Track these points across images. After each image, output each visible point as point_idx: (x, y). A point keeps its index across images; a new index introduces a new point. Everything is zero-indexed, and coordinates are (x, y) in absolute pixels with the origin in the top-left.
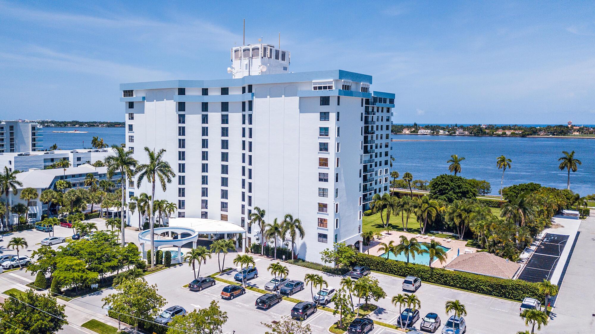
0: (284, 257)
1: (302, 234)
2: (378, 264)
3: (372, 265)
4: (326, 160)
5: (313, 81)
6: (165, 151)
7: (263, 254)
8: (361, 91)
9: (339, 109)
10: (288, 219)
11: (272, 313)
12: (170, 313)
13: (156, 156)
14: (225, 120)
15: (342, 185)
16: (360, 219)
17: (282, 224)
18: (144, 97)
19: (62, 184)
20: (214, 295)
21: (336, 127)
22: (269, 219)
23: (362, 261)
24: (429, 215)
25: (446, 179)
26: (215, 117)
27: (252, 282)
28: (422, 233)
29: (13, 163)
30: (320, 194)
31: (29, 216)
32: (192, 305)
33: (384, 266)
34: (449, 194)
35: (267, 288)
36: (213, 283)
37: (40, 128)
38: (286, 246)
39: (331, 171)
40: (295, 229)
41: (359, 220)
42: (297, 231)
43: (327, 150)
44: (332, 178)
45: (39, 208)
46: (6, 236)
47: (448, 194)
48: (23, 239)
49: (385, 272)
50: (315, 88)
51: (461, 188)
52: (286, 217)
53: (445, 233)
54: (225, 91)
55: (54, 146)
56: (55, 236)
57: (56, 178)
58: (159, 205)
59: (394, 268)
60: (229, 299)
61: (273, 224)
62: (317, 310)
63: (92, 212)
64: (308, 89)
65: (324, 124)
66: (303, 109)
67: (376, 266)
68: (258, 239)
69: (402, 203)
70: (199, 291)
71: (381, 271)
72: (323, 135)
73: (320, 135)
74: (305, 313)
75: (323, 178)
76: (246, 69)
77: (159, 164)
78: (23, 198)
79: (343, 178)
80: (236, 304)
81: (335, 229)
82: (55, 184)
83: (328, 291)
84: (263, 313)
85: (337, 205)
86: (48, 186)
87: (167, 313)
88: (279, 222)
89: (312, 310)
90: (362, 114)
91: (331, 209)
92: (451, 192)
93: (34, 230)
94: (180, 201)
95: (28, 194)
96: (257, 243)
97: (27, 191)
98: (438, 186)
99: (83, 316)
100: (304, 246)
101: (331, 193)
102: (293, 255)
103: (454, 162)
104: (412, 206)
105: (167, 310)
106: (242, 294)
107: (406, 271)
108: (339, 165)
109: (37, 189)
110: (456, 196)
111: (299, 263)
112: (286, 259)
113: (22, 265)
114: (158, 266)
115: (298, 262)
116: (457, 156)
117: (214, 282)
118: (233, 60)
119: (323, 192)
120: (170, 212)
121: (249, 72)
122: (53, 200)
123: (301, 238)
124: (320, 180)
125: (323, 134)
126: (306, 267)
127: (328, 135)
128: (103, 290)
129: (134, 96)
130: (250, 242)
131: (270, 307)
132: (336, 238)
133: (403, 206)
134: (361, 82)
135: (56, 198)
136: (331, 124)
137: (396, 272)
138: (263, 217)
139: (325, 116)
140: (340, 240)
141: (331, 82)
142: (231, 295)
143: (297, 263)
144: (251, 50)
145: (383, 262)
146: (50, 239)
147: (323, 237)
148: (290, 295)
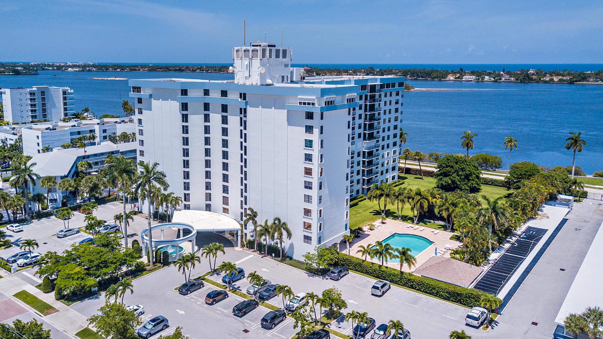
0: (273, 255)
1: (289, 235)
2: (356, 265)
3: (351, 266)
4: (311, 169)
5: (298, 97)
6: (158, 164)
7: (256, 250)
8: (346, 103)
9: (322, 123)
10: (276, 222)
11: (246, 320)
12: (152, 325)
13: (151, 167)
14: (225, 120)
15: (325, 191)
16: (347, 218)
17: (272, 227)
18: (151, 95)
19: (83, 165)
20: (200, 299)
21: (319, 140)
22: (260, 221)
23: (343, 261)
24: (422, 206)
25: (451, 162)
26: (216, 118)
27: (237, 284)
28: (415, 222)
29: (40, 138)
30: (306, 200)
31: (50, 201)
32: (178, 310)
33: (361, 267)
34: (453, 177)
35: (248, 293)
36: (202, 286)
37: (71, 93)
38: (276, 245)
39: (315, 179)
40: (283, 230)
41: (345, 219)
42: (285, 233)
43: (311, 160)
44: (315, 186)
45: (59, 195)
46: (26, 224)
47: (451, 176)
48: (34, 240)
49: (362, 272)
50: (300, 103)
51: (464, 171)
52: (275, 220)
53: (436, 222)
54: (224, 93)
55: (86, 109)
56: (70, 228)
57: (79, 159)
58: (166, 198)
59: (370, 269)
60: (212, 304)
61: (263, 225)
62: (286, 317)
63: (109, 196)
64: (294, 102)
65: (309, 137)
66: (291, 122)
67: (354, 267)
68: (252, 236)
69: (397, 194)
70: (187, 294)
71: (359, 271)
72: (308, 147)
73: (306, 146)
74: (273, 323)
75: (308, 186)
76: (247, 69)
77: (154, 174)
78: (43, 186)
79: (326, 185)
80: (217, 310)
81: (319, 232)
82: (77, 165)
83: (299, 299)
84: (238, 320)
85: (321, 210)
86: (66, 174)
87: (150, 324)
88: (270, 223)
89: (281, 318)
90: (349, 122)
91: (315, 215)
92: (454, 175)
93: (53, 217)
94: (185, 194)
95: (48, 182)
96: (252, 239)
97: (46, 180)
98: (443, 168)
99: (79, 324)
100: (292, 246)
101: (315, 199)
102: (281, 254)
103: (466, 138)
104: (405, 197)
105: (151, 321)
106: (225, 298)
107: (380, 274)
108: (323, 174)
109: (55, 178)
110: (458, 178)
111: (286, 262)
112: (275, 257)
113: (35, 263)
114: (156, 265)
115: (285, 260)
116: (470, 132)
117: (202, 284)
118: (235, 59)
119: (308, 199)
120: (175, 205)
121: (249, 72)
122: (70, 188)
123: (289, 238)
124: (306, 187)
125: (309, 145)
126: (292, 265)
127: (312, 147)
128: (101, 293)
129: (142, 93)
130: (246, 237)
131: (245, 313)
132: (319, 241)
133: (397, 197)
134: (346, 94)
135: (73, 187)
136: (315, 137)
137: (371, 273)
138: (256, 217)
139: (309, 129)
140: (324, 241)
141: (314, 100)
142: (213, 301)
143: (285, 262)
144: (251, 51)
145: (360, 263)
146: (65, 231)
147: (307, 239)
148: (268, 300)
